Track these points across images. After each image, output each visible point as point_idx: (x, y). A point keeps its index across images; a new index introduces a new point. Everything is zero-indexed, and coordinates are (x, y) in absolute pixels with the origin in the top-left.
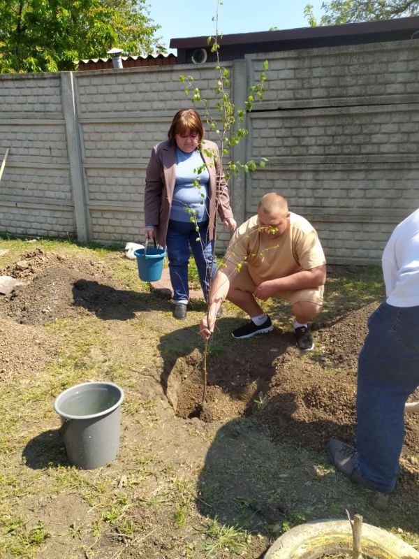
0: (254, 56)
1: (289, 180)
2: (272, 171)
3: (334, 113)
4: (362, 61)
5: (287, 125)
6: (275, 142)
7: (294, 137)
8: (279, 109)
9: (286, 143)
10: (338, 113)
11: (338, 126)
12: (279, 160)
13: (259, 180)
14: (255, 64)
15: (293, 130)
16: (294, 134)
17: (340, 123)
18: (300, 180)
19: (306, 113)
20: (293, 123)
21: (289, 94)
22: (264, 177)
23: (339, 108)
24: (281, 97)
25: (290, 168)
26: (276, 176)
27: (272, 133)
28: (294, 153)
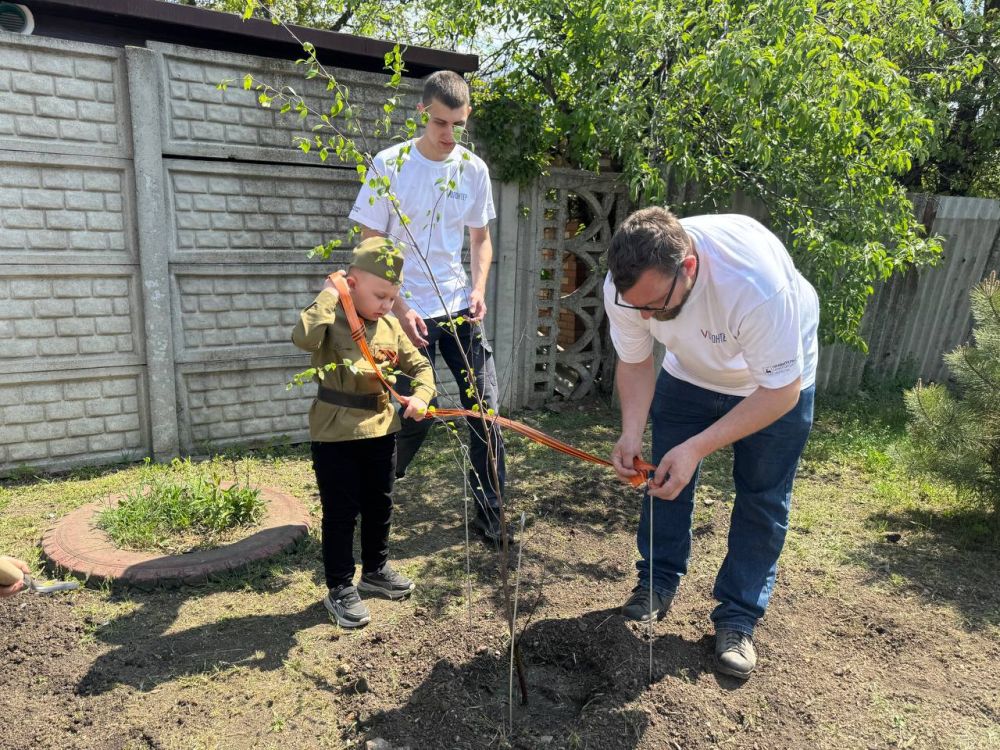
0: (169, 49)
1: (263, 294)
2: (227, 277)
3: (335, 178)
4: (369, 99)
5: (249, 190)
6: (228, 220)
7: (266, 213)
8: (232, 160)
9: (250, 225)
10: (341, 178)
11: (341, 200)
12: (241, 257)
13: (197, 295)
14: (172, 64)
15: (262, 200)
16: (265, 208)
17: (345, 196)
18: (285, 293)
19: (285, 172)
20: (261, 188)
21: (248, 134)
22: (210, 289)
23: (342, 171)
24: (233, 136)
25: (264, 271)
26: (235, 286)
27: (219, 203)
28: (269, 243)
